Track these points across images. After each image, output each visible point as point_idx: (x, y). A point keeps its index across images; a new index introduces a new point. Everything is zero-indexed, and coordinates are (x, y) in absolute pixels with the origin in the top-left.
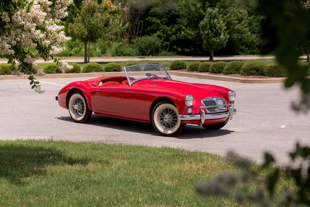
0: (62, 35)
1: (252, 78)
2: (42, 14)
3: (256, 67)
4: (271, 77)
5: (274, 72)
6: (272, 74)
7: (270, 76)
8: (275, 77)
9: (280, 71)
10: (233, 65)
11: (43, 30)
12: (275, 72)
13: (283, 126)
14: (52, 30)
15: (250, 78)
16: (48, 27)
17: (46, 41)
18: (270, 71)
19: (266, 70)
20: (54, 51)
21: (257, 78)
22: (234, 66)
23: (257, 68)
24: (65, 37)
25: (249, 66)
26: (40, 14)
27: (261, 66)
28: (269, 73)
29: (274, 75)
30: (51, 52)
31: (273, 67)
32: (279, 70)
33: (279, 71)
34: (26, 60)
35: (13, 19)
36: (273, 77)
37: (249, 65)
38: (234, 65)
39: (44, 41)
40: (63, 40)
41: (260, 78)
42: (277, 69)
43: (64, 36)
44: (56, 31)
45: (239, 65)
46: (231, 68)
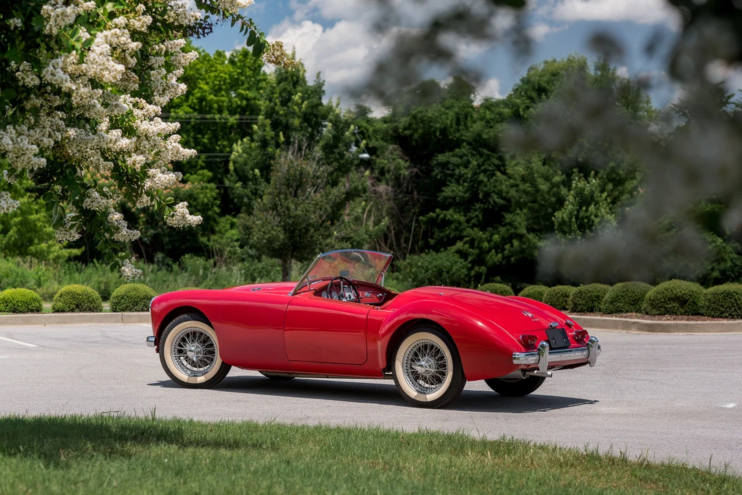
0: (174, 144)
1: (669, 320)
2: (115, 68)
3: (680, 294)
4: (716, 317)
5: (722, 306)
6: (719, 310)
7: (713, 317)
8: (726, 317)
9: (738, 305)
10: (624, 292)
11: (129, 132)
12: (725, 306)
13: (731, 405)
14: (150, 131)
15: (664, 320)
16: (139, 123)
17: (135, 157)
18: (714, 303)
19: (703, 302)
20: (155, 179)
21: (682, 320)
23: (682, 297)
24: (181, 149)
25: (663, 292)
26: (109, 68)
27: (693, 292)
28: (712, 310)
29: (722, 313)
30: (148, 184)
31: (722, 293)
32: (736, 301)
33: (735, 305)
34: (87, 203)
35: (44, 76)
36: (722, 317)
37: (664, 290)
38: (628, 291)
39: (130, 156)
40: (176, 156)
41: (688, 320)
42: (731, 298)
43: (179, 146)
44: (159, 134)
45: (638, 291)
46: (620, 297)
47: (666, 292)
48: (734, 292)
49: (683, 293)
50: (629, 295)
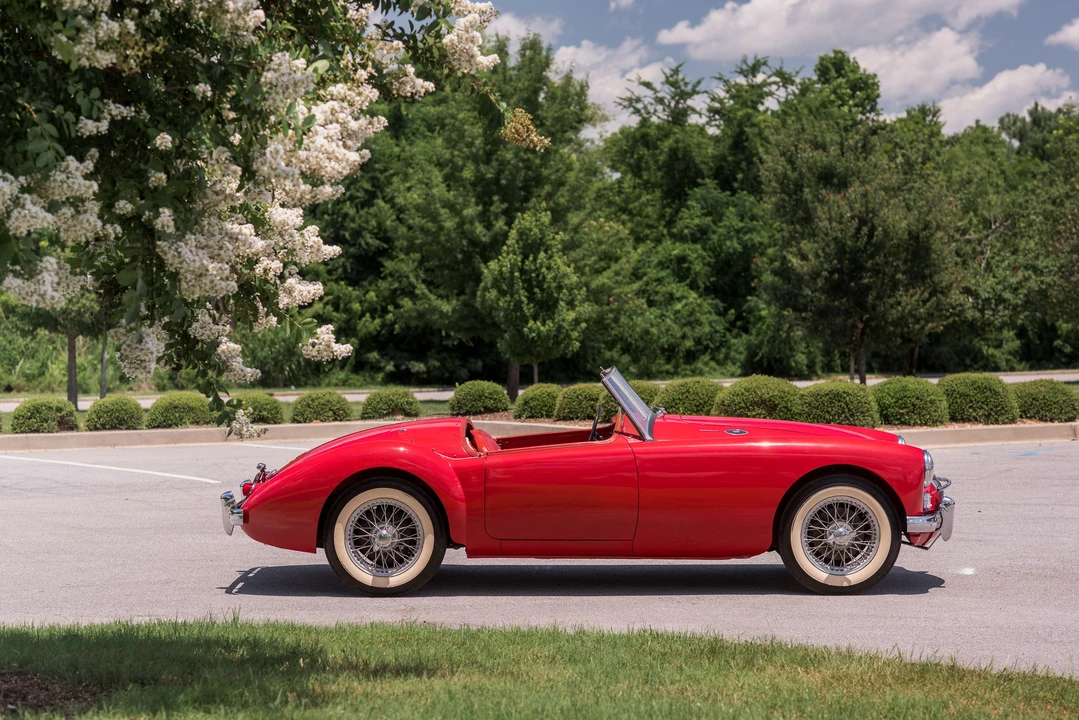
0: (312, 239)
3: (766, 396)
5: (828, 412)
6: (824, 418)
9: (850, 410)
10: (683, 394)
12: (833, 413)
18: (817, 408)
19: (800, 407)
20: (293, 294)
22: (687, 394)
23: (770, 400)
24: (323, 246)
25: (742, 394)
27: (784, 393)
30: (284, 300)
31: (827, 394)
32: (847, 405)
33: (846, 410)
37: (743, 390)
38: (688, 391)
40: (315, 256)
42: (839, 401)
43: (319, 241)
45: (704, 392)
46: (677, 401)
47: (747, 394)
48: (844, 392)
49: (771, 394)
50: (691, 398)
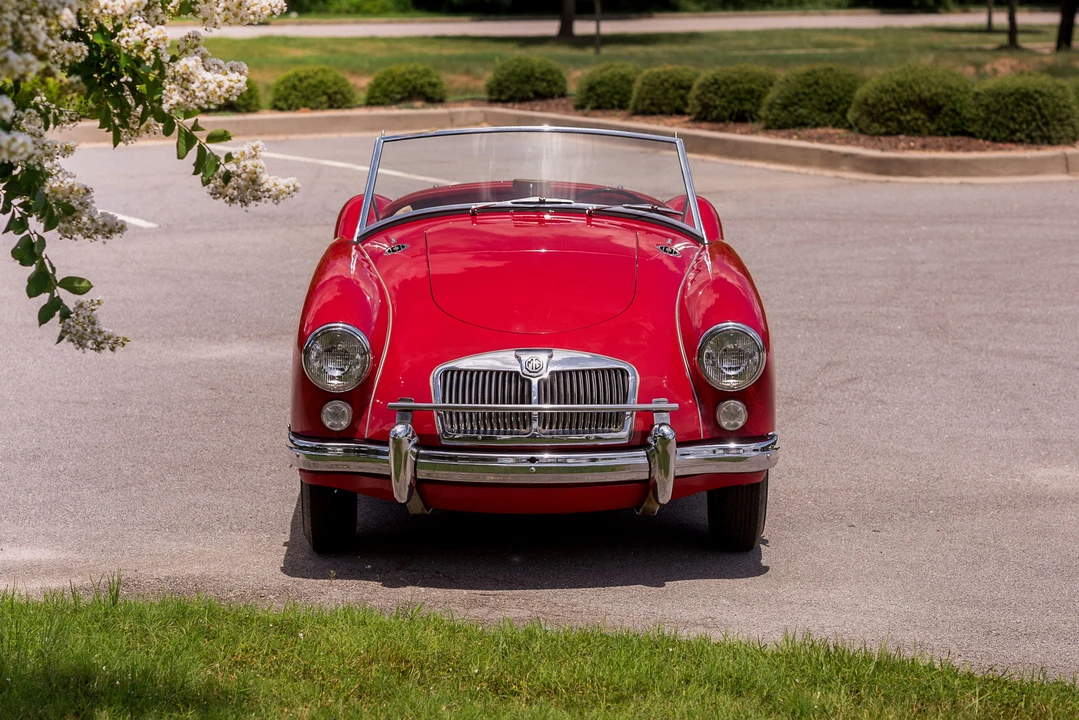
1: (912, 148)
3: (926, 94)
4: (1001, 141)
5: (1013, 119)
6: (1008, 127)
7: (994, 140)
8: (1021, 141)
9: (1043, 116)
10: (809, 86)
12: (1020, 120)
15: (904, 149)
18: (997, 112)
19: (974, 111)
21: (938, 148)
22: (815, 87)
23: (932, 100)
25: (894, 90)
27: (951, 88)
28: (993, 126)
29: (1013, 132)
31: (1012, 94)
32: (1039, 108)
33: (1038, 117)
36: (1012, 141)
37: (894, 85)
38: (817, 83)
41: (951, 148)
42: (1029, 104)
45: (839, 84)
46: (802, 97)
47: (899, 90)
48: (1036, 92)
49: (933, 90)
50: (821, 92)
